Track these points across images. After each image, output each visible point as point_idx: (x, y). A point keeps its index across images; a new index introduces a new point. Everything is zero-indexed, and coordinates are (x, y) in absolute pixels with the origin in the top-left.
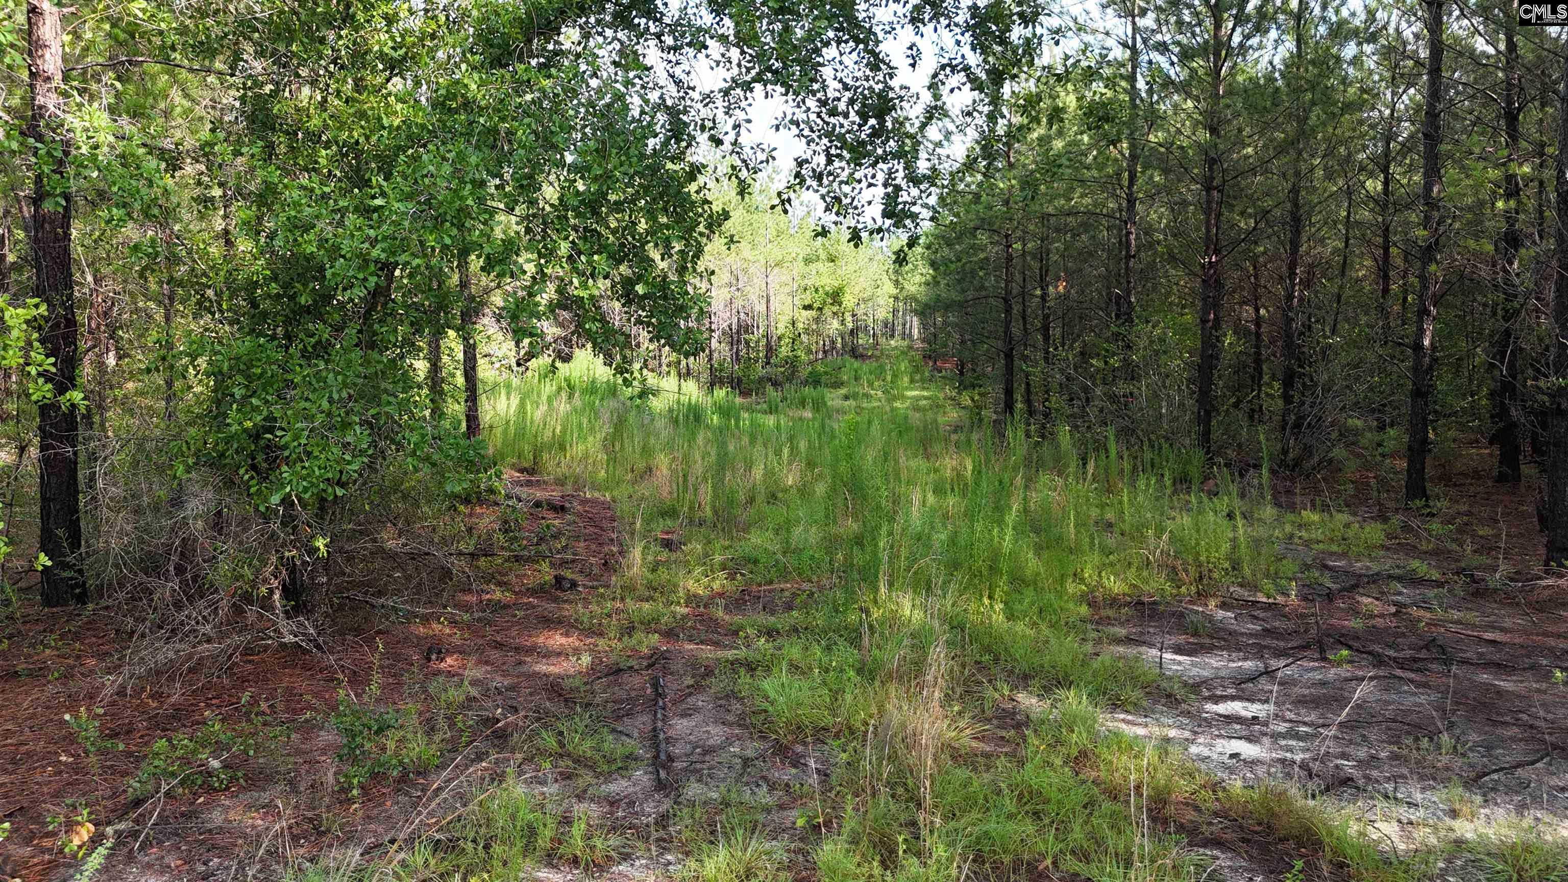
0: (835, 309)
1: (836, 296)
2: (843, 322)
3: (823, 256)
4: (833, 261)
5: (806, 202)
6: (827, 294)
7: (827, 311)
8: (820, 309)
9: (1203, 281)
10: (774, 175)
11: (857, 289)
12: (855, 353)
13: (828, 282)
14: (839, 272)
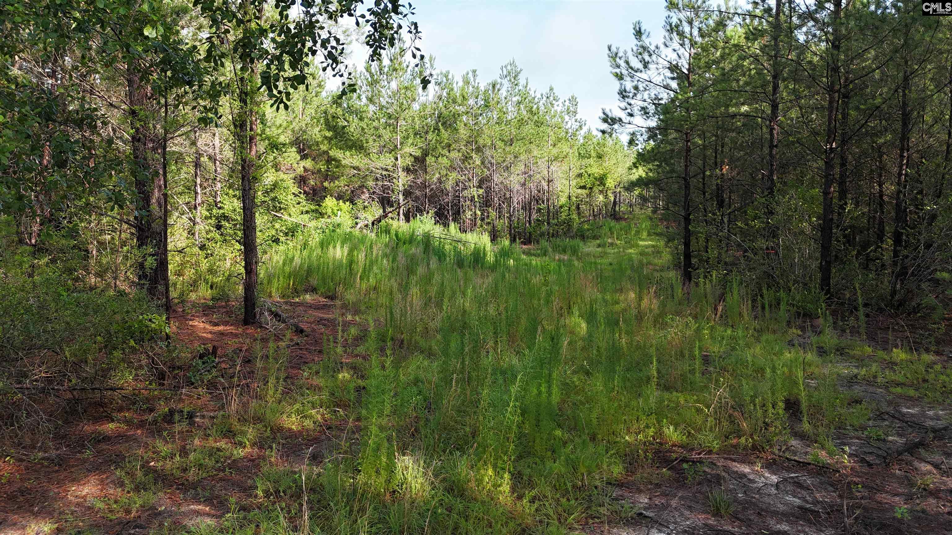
0: (601, 188)
1: (602, 180)
2: (606, 197)
3: (593, 154)
4: (601, 158)
5: (579, 119)
6: (595, 178)
7: (596, 190)
8: (591, 188)
9: (826, 162)
10: (554, 102)
11: (616, 175)
12: (615, 216)
13: (596, 170)
14: (604, 164)
